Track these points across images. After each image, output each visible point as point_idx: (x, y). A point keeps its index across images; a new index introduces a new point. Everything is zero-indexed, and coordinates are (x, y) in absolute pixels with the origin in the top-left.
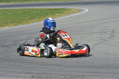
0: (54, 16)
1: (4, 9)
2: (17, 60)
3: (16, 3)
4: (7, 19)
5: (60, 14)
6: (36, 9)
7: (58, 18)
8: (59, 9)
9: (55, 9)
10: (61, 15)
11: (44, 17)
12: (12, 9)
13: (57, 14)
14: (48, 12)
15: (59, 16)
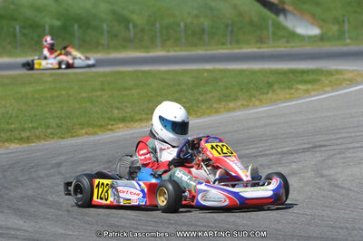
0: (292, 91)
1: (135, 71)
2: (199, 223)
3: (172, 53)
4: (149, 101)
5: (309, 86)
6: (234, 70)
7: (305, 98)
8: (303, 72)
9: (294, 72)
10: (314, 90)
11: (263, 93)
12: (159, 71)
13: (300, 86)
14: (272, 79)
15: (307, 91)
